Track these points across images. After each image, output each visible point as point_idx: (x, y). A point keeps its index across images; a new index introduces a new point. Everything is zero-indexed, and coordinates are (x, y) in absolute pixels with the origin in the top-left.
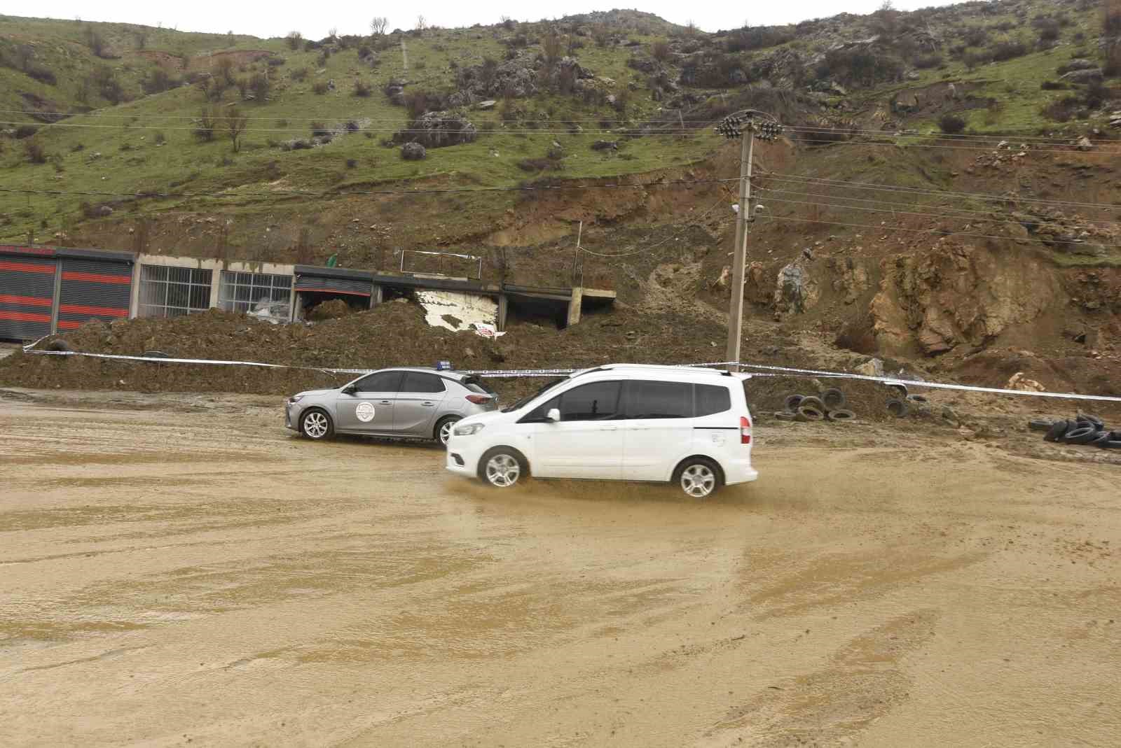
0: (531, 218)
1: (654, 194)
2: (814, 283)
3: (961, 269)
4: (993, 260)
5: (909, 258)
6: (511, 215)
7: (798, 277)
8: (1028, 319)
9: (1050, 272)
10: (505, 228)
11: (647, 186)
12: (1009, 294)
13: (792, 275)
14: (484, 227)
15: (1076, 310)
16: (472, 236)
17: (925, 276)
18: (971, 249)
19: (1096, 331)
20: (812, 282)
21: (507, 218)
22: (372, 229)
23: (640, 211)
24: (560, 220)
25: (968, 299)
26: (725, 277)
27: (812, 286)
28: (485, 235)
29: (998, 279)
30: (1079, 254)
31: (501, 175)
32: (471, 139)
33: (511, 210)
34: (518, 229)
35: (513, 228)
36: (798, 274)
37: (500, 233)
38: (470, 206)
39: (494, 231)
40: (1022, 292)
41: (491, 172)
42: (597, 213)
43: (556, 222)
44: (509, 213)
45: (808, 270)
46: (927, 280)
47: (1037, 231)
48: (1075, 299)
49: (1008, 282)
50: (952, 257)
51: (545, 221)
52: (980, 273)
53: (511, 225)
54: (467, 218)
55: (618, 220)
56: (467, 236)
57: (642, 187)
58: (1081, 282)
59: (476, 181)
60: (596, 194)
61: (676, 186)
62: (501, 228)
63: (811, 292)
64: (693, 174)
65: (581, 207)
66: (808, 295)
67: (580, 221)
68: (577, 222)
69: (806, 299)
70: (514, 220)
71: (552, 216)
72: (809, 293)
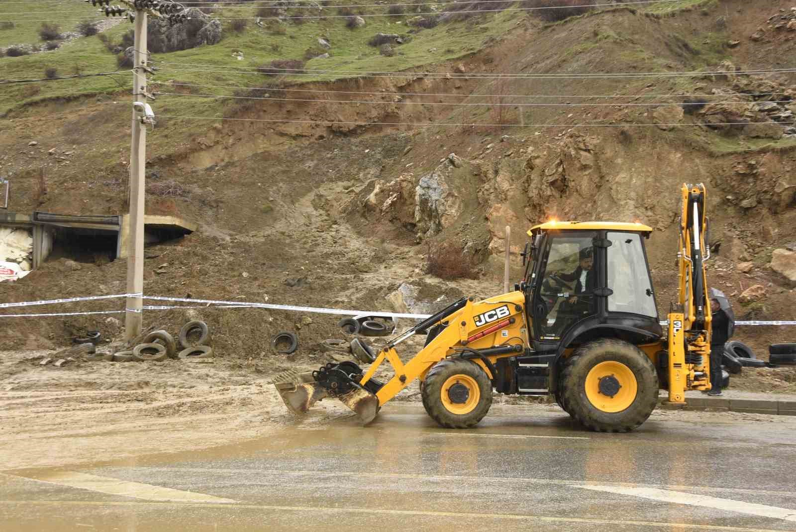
0: (243, 134)
1: (411, 97)
2: (453, 196)
3: (585, 167)
4: (623, 153)
5: (538, 157)
6: (218, 131)
7: (435, 189)
8: (660, 225)
9: (700, 164)
10: (209, 147)
11: (401, 89)
12: (633, 195)
13: (428, 188)
14: (180, 146)
15: (731, 211)
16: (166, 159)
17: (551, 179)
18: (595, 142)
19: (732, 237)
20: (450, 194)
21: (212, 135)
22: (51, 154)
24: (282, 134)
25: (589, 205)
26: (376, 195)
27: (450, 199)
28: (183, 156)
29: (622, 176)
30: (758, 137)
31: (231, 82)
32: (213, 40)
33: (218, 125)
34: (226, 148)
35: (220, 147)
36: (435, 186)
37: (203, 153)
38: (172, 122)
39: (194, 151)
40: (650, 192)
41: (218, 79)
42: (330, 124)
43: (276, 137)
44: (215, 129)
45: (449, 180)
46: (552, 184)
47: (703, 111)
48: (729, 197)
49: (634, 181)
50: (573, 152)
51: (262, 137)
52: (604, 170)
53: (217, 143)
54: (166, 136)
55: (359, 131)
56: (160, 159)
57: (394, 89)
58: (738, 174)
59: (194, 91)
60: (330, 102)
61: (442, 85)
62: (203, 147)
63: (450, 206)
64: (463, 69)
65: (308, 118)
66: (446, 210)
67: (306, 134)
68: (303, 136)
69: (442, 215)
70: (222, 137)
71: (272, 131)
72: (447, 208)
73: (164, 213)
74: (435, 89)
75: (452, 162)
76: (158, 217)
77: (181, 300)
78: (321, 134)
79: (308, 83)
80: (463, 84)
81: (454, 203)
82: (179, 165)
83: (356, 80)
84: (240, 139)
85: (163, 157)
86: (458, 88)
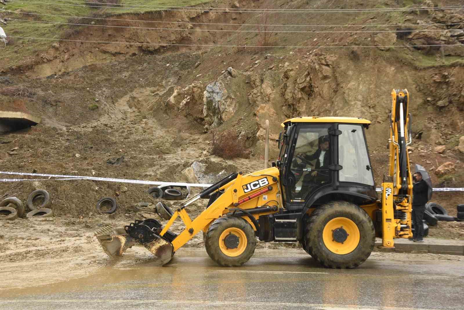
0: (76, 51)
1: (200, 26)
2: (231, 98)
3: (325, 77)
4: (353, 67)
5: (292, 70)
6: (57, 49)
7: (218, 93)
8: (379, 119)
9: (408, 75)
10: (49, 61)
11: (192, 19)
12: (360, 97)
13: (213, 92)
14: (28, 60)
15: (430, 108)
16: (16, 69)
17: (301, 86)
18: (334, 59)
19: (430, 128)
20: (229, 97)
21: (52, 52)
23: (184, 40)
24: (105, 52)
25: (329, 105)
26: (175, 97)
27: (229, 100)
28: (30, 67)
29: (352, 84)
30: (449, 55)
31: (65, 12)
33: (56, 45)
34: (63, 62)
35: (58, 61)
36: (218, 91)
37: (45, 65)
38: (21, 41)
39: (37, 63)
40: (372, 96)
41: (56, 10)
42: (140, 44)
43: (101, 54)
44: (54, 47)
45: (228, 86)
46: (303, 89)
47: (410, 37)
48: (429, 99)
49: (361, 87)
50: (317, 67)
51: (90, 54)
52: (340, 79)
53: (56, 57)
54: (16, 52)
55: (162, 50)
56: (12, 69)
57: (187, 20)
58: (435, 82)
59: (38, 18)
60: (140, 28)
61: (223, 17)
62: (45, 60)
63: (229, 106)
64: (238, 5)
65: (124, 40)
66: (226, 109)
67: (123, 52)
68: (120, 53)
69: (223, 112)
70: (60, 54)
71: (97, 49)
72: (227, 107)
73: (16, 110)
74: (217, 20)
75: (230, 73)
76: (11, 113)
77: (28, 174)
78: (134, 52)
79: (124, 14)
80: (237, 16)
81: (231, 103)
82: (26, 74)
83: (159, 12)
84: (73, 55)
85: (14, 67)
86: (235, 19)
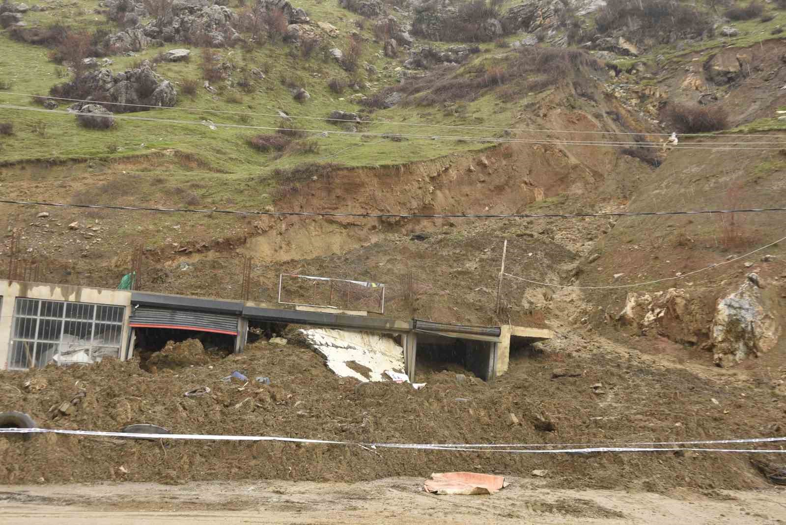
0: (295, 219)
1: (441, 189)
2: (769, 318)
6: (271, 214)
7: (747, 310)
10: (265, 232)
11: (433, 179)
13: (740, 308)
14: (238, 230)
16: (223, 243)
20: (767, 317)
21: (266, 218)
23: (427, 212)
24: (331, 222)
27: (768, 322)
28: (242, 241)
31: (233, 156)
32: (171, 103)
33: (270, 208)
34: (281, 234)
35: (274, 232)
36: (747, 306)
37: (259, 238)
39: (252, 235)
41: (218, 152)
42: (380, 214)
43: (326, 224)
44: (267, 211)
45: (760, 301)
51: (313, 224)
53: (271, 227)
54: (210, 216)
55: (402, 223)
56: (218, 243)
57: (427, 179)
59: (203, 164)
60: (373, 187)
61: (466, 178)
62: (260, 231)
63: (767, 329)
64: (486, 162)
65: (358, 205)
66: (763, 333)
67: (359, 223)
68: (354, 225)
69: (760, 338)
70: (275, 222)
71: (321, 217)
72: (764, 331)
74: (460, 182)
75: (754, 282)
78: (373, 224)
79: (358, 168)
80: (486, 178)
81: (770, 326)
82: (238, 251)
83: (397, 168)
84: (292, 225)
85: (221, 240)
86: (483, 182)
